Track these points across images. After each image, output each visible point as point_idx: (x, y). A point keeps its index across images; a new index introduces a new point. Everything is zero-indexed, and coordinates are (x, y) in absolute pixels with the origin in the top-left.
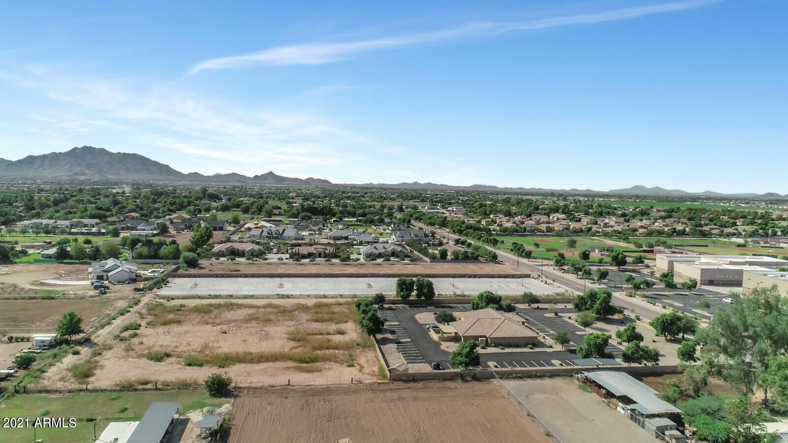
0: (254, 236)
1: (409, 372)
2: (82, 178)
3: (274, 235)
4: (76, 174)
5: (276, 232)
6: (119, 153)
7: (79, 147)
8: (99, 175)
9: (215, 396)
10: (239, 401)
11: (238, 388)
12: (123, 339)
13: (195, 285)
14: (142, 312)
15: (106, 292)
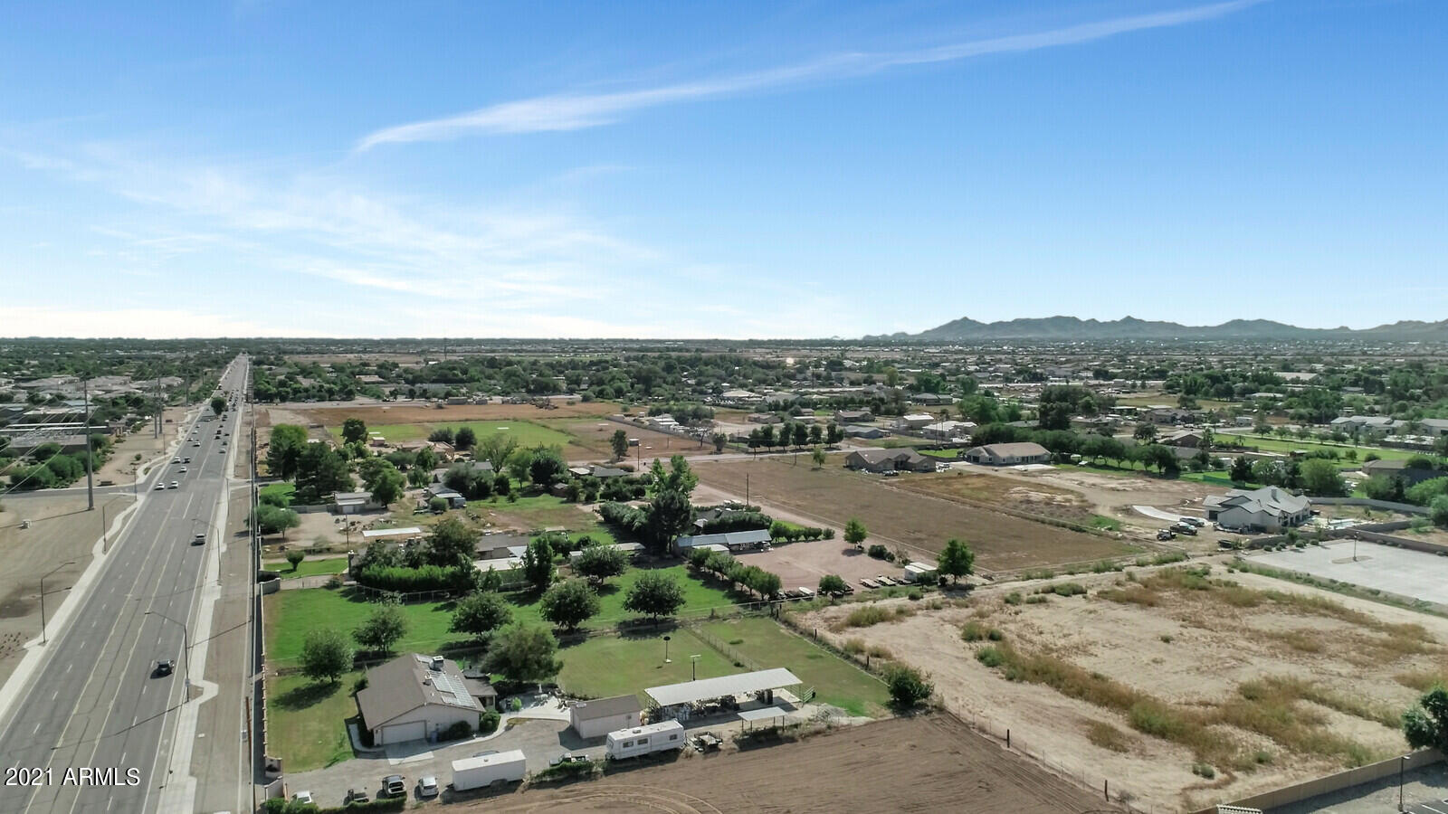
9: (890, 705)
10: (896, 722)
11: (941, 709)
12: (1013, 600)
13: (1355, 559)
14: (1138, 576)
15: (1173, 537)
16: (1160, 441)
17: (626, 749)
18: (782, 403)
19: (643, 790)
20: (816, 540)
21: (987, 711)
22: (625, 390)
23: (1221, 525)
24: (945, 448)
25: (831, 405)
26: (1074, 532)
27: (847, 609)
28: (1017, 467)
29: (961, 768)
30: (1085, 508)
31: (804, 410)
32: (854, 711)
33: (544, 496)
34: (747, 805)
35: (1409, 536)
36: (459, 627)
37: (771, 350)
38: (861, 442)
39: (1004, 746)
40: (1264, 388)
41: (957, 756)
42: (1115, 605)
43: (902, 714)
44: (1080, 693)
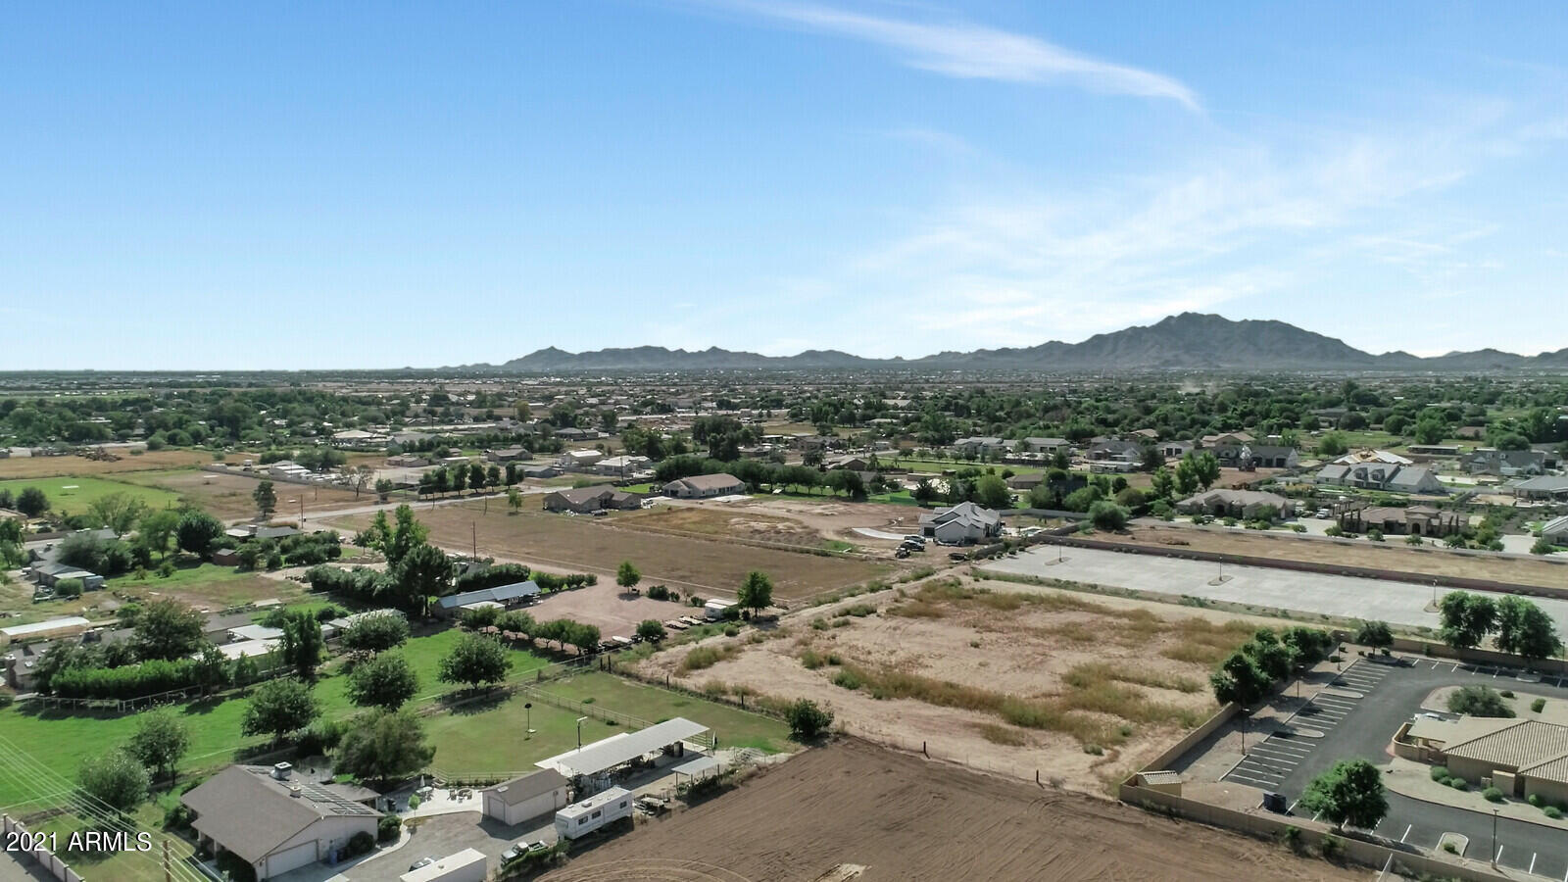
0: (1327, 479)
1: (1183, 796)
2: (1176, 369)
3: (1371, 480)
4: (1167, 362)
5: (1375, 473)
6: (1246, 321)
7: (1176, 316)
8: (1206, 363)
9: (795, 737)
10: (813, 753)
11: (842, 734)
12: (819, 626)
13: (1060, 560)
14: (908, 592)
15: (908, 555)
16: (829, 467)
17: (582, 826)
18: (417, 444)
19: (626, 865)
20: (579, 588)
21: (885, 730)
22: (204, 434)
23: (940, 540)
24: (632, 484)
25: (473, 443)
26: (820, 557)
27: (677, 653)
28: (718, 499)
29: (905, 784)
30: (813, 534)
31: (452, 450)
32: (770, 751)
33: (205, 567)
34: (743, 856)
35: (1080, 536)
36: (254, 727)
37: (345, 384)
38: (538, 483)
39: (923, 758)
40: (880, 414)
41: (891, 774)
42: (911, 621)
43: (813, 745)
44: (947, 702)
